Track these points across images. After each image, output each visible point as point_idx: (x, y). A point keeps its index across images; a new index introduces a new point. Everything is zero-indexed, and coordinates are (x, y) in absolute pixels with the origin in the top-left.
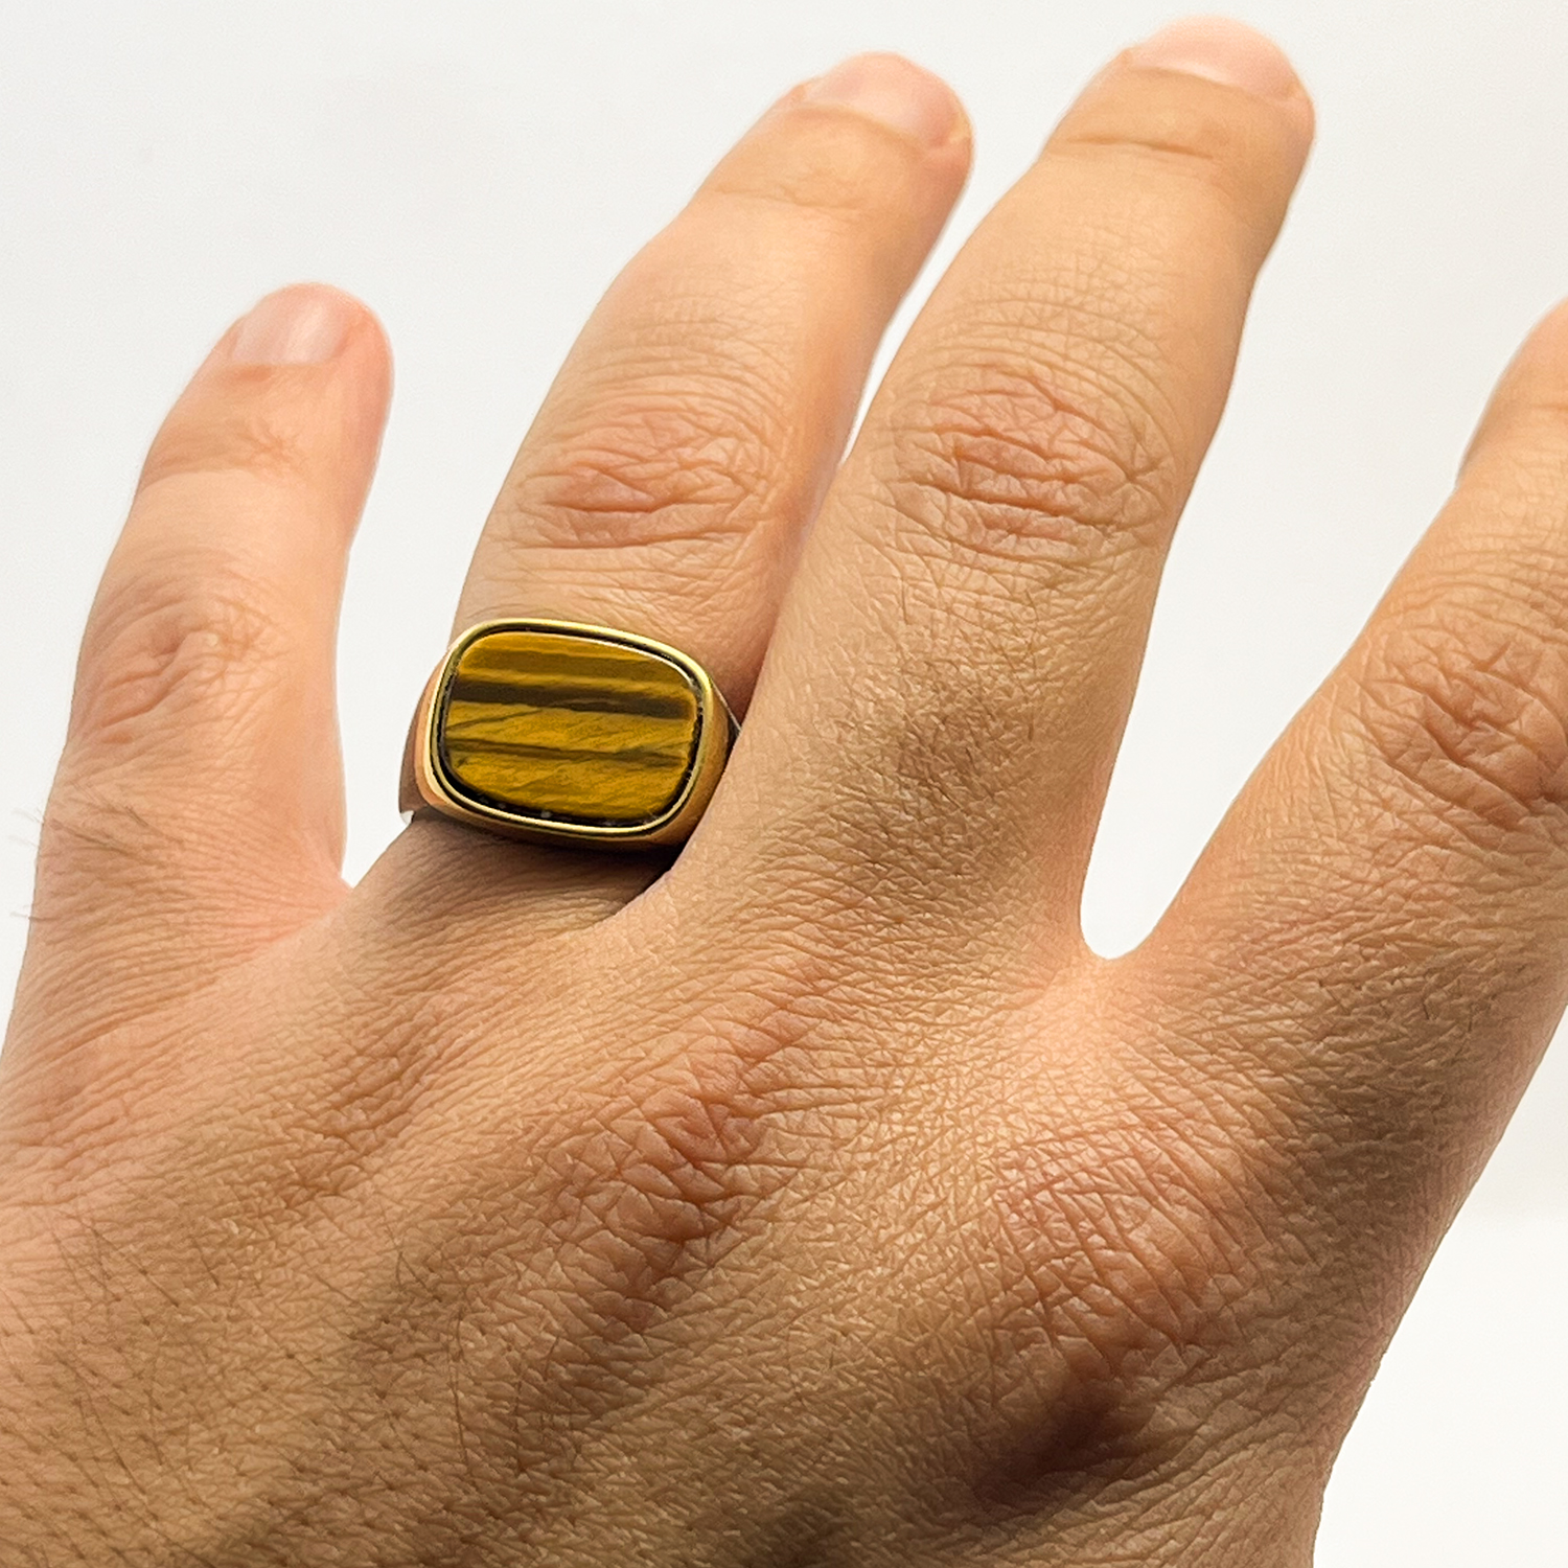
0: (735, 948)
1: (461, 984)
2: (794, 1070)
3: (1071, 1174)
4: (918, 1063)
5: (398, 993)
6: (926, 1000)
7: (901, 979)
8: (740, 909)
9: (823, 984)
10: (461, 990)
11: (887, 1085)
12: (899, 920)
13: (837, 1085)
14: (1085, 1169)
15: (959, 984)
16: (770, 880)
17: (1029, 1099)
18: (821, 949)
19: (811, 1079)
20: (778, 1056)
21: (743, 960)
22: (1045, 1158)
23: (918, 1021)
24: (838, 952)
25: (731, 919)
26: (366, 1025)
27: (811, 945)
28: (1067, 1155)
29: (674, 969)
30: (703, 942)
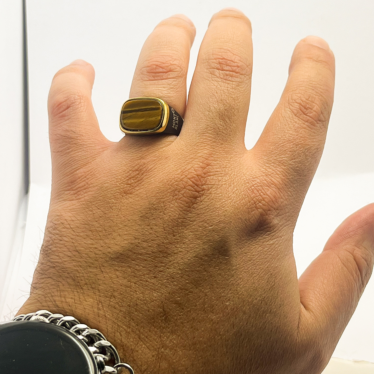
0: (197, 150)
1: (147, 158)
2: (210, 170)
3: (256, 184)
4: (229, 167)
5: (135, 160)
6: (228, 157)
7: (224, 154)
8: (197, 143)
9: (212, 155)
10: (147, 159)
11: (225, 171)
12: (222, 144)
13: (217, 171)
14: (258, 183)
15: (232, 154)
16: (201, 138)
17: (247, 172)
18: (211, 149)
19: (213, 171)
20: (207, 167)
21: (199, 152)
22: (252, 181)
23: (228, 160)
24: (214, 150)
25: (195, 145)
26: (130, 166)
27: (209, 149)
28: (255, 181)
29: (187, 154)
30: (191, 149)
